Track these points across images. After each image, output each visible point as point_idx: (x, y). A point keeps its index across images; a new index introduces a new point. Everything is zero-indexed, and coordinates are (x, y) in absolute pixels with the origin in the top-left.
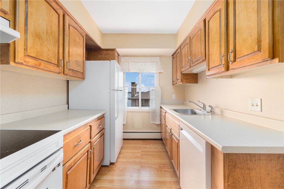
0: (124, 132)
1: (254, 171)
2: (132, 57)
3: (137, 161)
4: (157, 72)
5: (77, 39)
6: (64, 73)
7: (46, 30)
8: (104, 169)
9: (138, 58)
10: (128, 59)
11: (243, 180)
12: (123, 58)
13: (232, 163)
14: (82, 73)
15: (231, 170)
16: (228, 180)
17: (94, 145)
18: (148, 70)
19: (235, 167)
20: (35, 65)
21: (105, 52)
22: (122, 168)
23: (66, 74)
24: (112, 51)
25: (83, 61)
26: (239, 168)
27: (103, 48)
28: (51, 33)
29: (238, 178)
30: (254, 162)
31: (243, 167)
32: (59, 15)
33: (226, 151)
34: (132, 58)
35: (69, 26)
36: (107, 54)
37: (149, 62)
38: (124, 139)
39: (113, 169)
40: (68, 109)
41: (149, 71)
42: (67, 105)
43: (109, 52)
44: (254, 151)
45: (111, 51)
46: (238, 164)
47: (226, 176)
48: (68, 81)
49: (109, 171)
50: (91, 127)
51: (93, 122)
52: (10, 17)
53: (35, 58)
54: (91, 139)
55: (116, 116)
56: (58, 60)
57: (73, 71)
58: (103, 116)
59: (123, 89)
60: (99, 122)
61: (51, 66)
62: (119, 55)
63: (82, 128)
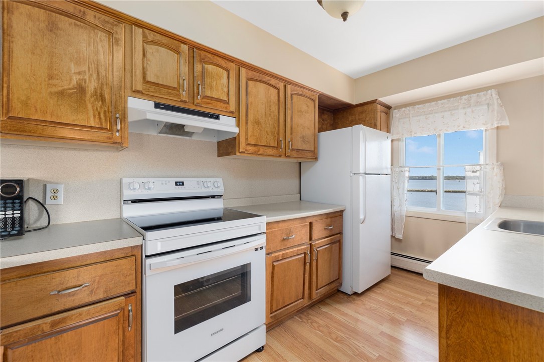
0: (392, 254)
1: (512, 343)
2: (419, 105)
3: (406, 309)
4: (489, 126)
5: (304, 108)
6: (286, 155)
7: (264, 114)
8: (342, 297)
9: (432, 103)
10: (409, 111)
11: (483, 348)
12: (399, 111)
13: (457, 308)
14: (312, 151)
15: (453, 320)
16: (448, 335)
17: (317, 250)
18: (458, 126)
19: (462, 316)
20: (255, 152)
21: (359, 109)
22: (371, 308)
23: (289, 157)
24: (372, 104)
25: (314, 135)
26: (472, 322)
27: (354, 103)
28: (270, 114)
29: (469, 340)
30: (512, 324)
31: (481, 324)
32: (278, 89)
33: (433, 279)
34: (417, 106)
35: (292, 95)
36: (362, 113)
37: (464, 108)
38: (392, 267)
39: (356, 302)
40: (300, 200)
41: (461, 127)
42: (299, 195)
43: (366, 107)
44: (498, 296)
45: (369, 105)
46: (469, 313)
47: (443, 327)
48: (300, 163)
49: (348, 302)
50: (311, 224)
51: (315, 219)
52: (236, 114)
53: (255, 145)
54: (311, 239)
55: (362, 217)
56: (278, 142)
57: (298, 150)
58: (340, 214)
59: (389, 172)
60: (329, 220)
61: (269, 151)
62: (389, 108)
63: (298, 222)
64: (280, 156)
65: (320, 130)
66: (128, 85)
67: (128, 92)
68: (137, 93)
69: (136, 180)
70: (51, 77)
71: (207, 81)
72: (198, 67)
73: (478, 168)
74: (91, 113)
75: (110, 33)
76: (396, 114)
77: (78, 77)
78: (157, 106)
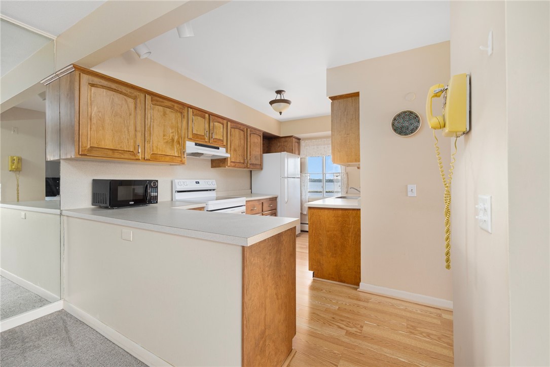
5: (256, 140)
7: (238, 145)
12: (304, 141)
14: (259, 165)
20: (234, 166)
23: (248, 168)
24: (290, 138)
25: (261, 155)
27: (281, 136)
28: (241, 145)
32: (244, 131)
35: (250, 134)
36: (285, 142)
40: (251, 193)
42: (251, 190)
48: (251, 171)
50: (262, 203)
51: (264, 201)
52: (226, 147)
53: (234, 162)
54: (262, 211)
55: (286, 200)
56: (244, 160)
57: (253, 164)
58: (275, 199)
59: (299, 176)
60: (270, 202)
61: (240, 165)
62: (299, 139)
63: (257, 201)
64: (245, 168)
65: (263, 153)
66: (186, 136)
67: (186, 139)
68: (190, 139)
69: (181, 180)
70: (164, 136)
71: (215, 130)
72: (211, 124)
73: (338, 174)
74: (176, 150)
75: (181, 113)
76: (302, 143)
77: (172, 134)
78: (196, 144)
